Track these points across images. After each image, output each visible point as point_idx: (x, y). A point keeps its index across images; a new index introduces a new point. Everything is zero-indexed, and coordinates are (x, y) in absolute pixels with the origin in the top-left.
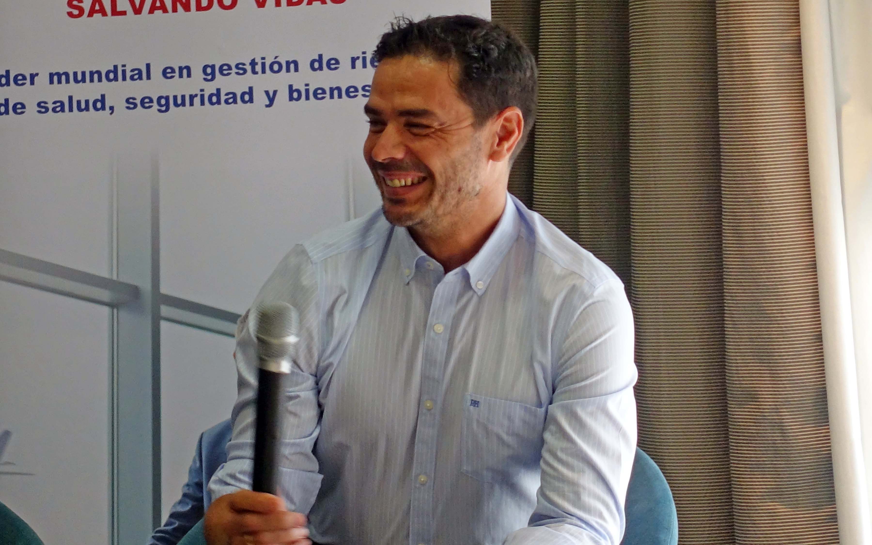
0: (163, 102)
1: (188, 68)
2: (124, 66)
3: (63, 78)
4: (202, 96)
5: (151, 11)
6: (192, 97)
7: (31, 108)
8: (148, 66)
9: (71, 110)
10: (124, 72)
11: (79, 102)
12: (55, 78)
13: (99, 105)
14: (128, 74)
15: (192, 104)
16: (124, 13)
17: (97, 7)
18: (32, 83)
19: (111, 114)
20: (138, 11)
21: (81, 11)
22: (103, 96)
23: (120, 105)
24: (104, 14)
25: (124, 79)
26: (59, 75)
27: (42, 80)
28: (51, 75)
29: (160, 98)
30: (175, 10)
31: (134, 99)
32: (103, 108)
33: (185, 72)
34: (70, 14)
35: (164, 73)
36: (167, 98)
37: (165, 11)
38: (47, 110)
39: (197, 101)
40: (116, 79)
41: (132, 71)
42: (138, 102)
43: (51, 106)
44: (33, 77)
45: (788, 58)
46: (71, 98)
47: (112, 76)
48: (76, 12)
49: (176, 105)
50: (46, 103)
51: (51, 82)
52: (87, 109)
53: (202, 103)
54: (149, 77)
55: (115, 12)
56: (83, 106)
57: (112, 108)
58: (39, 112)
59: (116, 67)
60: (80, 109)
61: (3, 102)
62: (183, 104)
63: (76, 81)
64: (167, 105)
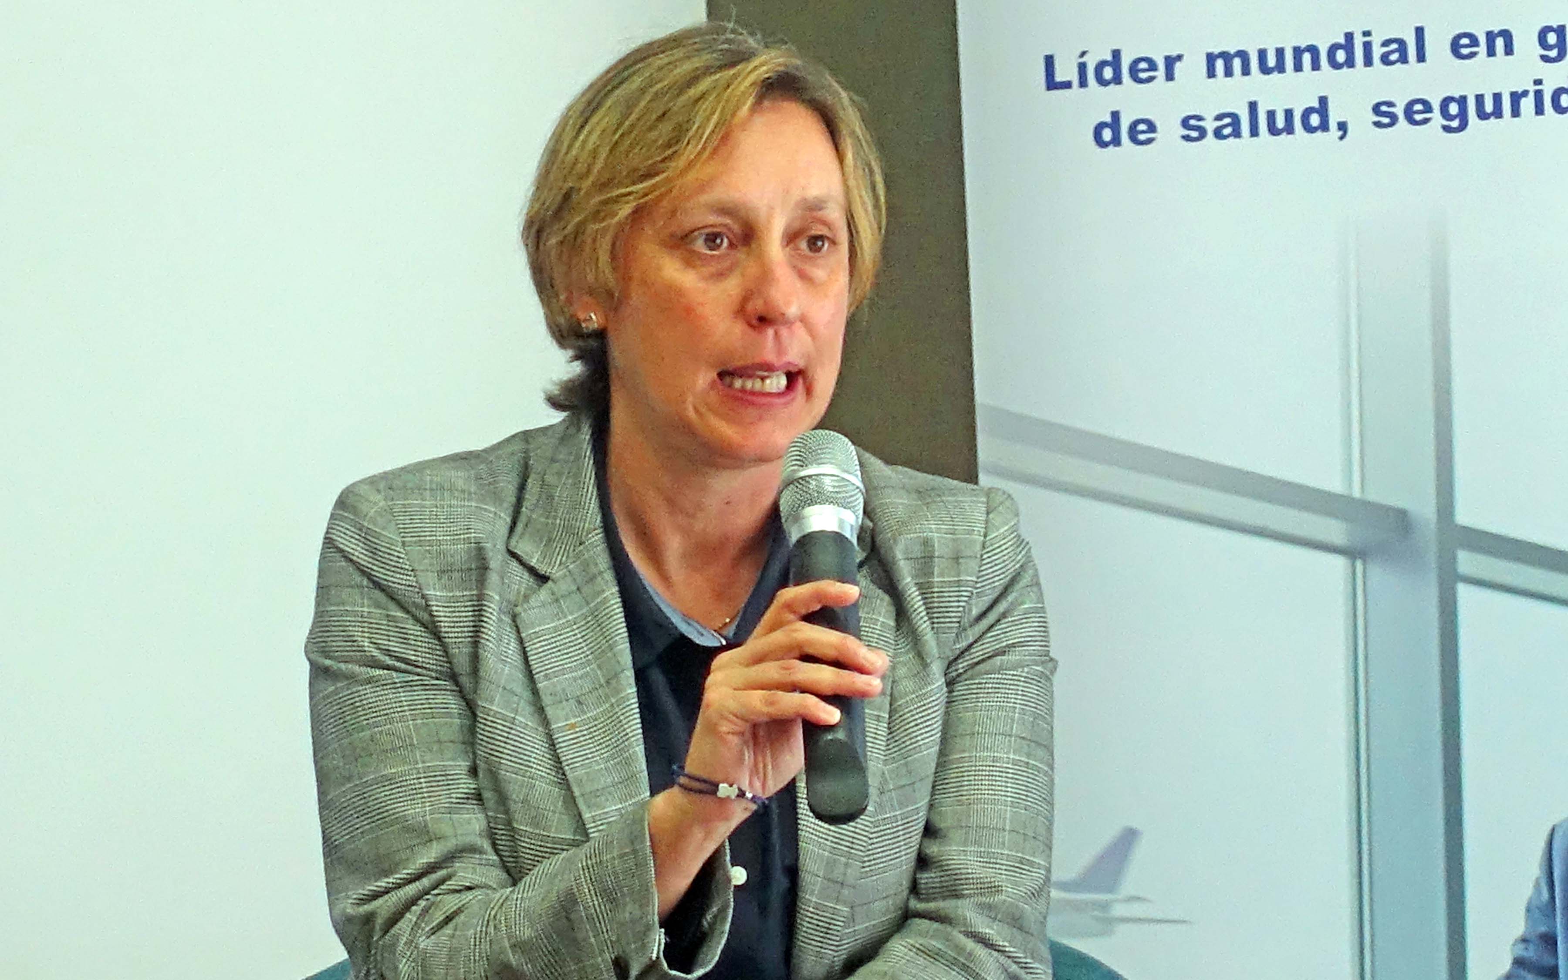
0: (1454, 109)
1: (1507, 35)
2: (1367, 34)
3: (1237, 63)
4: (1539, 95)
6: (1516, 98)
7: (1169, 131)
8: (1420, 32)
9: (1254, 132)
10: (1367, 46)
11: (1271, 115)
12: (1220, 64)
13: (1315, 120)
14: (1377, 51)
15: (1516, 113)
18: (1170, 77)
19: (1342, 138)
22: (1323, 101)
23: (1361, 120)
25: (1368, 62)
26: (1227, 57)
27: (1191, 68)
28: (1211, 59)
29: (1446, 103)
31: (1390, 104)
32: (1324, 126)
33: (1500, 42)
35: (1455, 46)
36: (1462, 101)
38: (1203, 133)
39: (1527, 104)
40: (1350, 62)
41: (1386, 43)
42: (1399, 111)
43: (1210, 125)
44: (1171, 62)
46: (1253, 107)
47: (1341, 56)
49: (1482, 115)
50: (1199, 118)
51: (1211, 73)
52: (1289, 129)
53: (1539, 110)
54: (1421, 57)
56: (1280, 123)
57: (1342, 127)
58: (1186, 138)
59: (1349, 37)
60: (1273, 130)
61: (1108, 119)
62: (1498, 113)
63: (1265, 70)
64: (1463, 115)
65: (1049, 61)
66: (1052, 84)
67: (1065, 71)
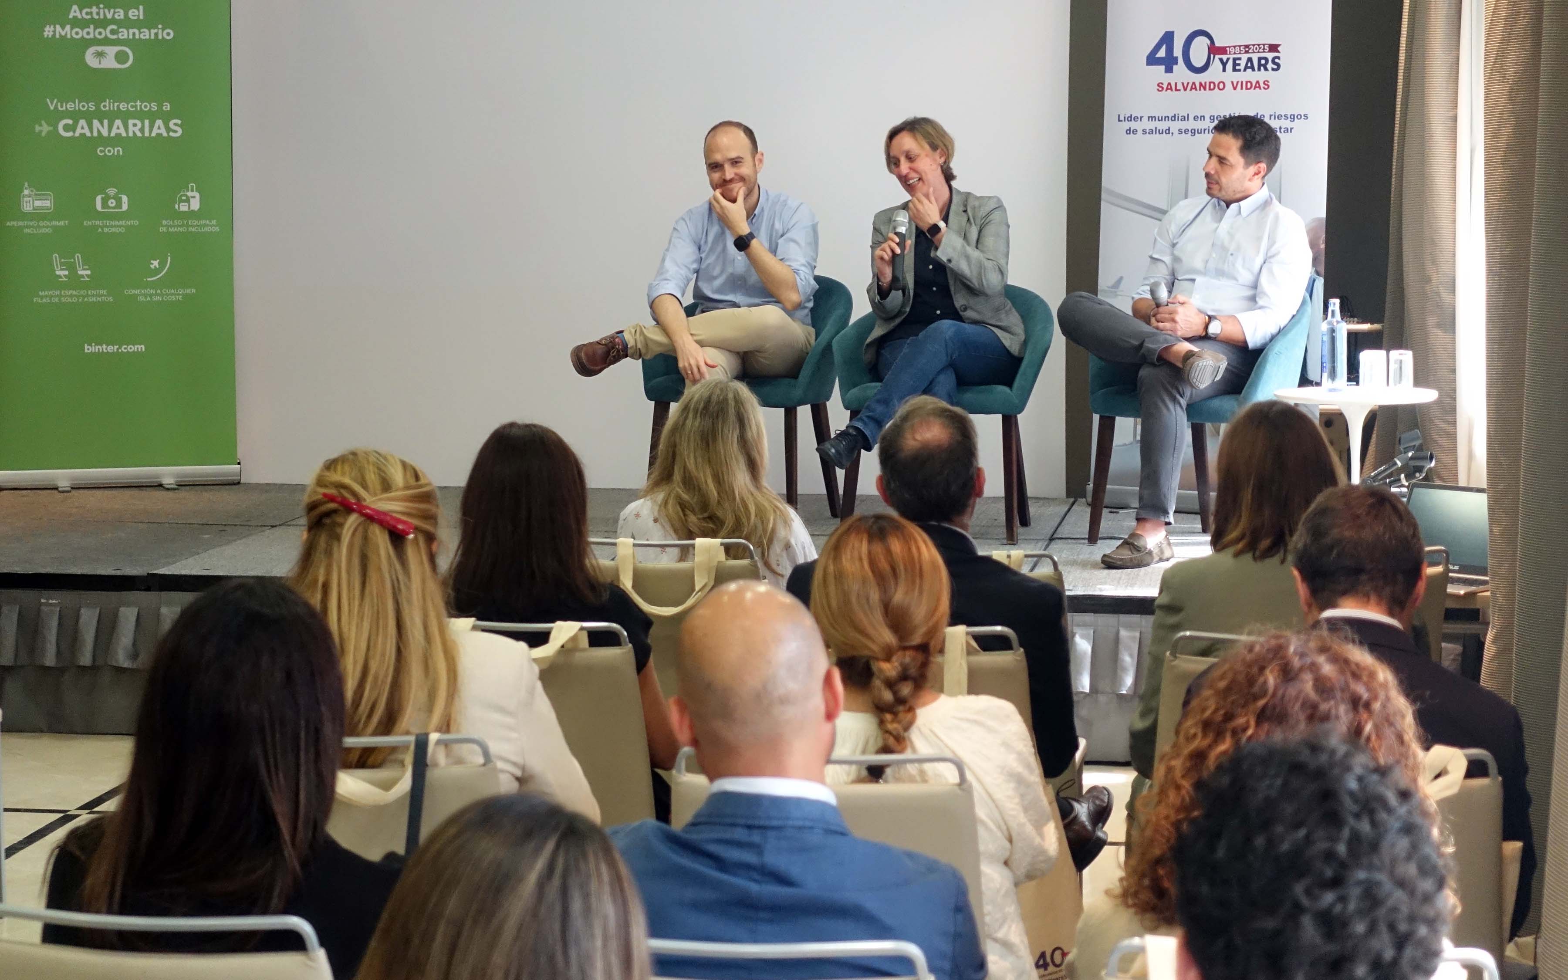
1: (1204, 117)
2: (1179, 114)
3: (1154, 119)
5: (1191, 90)
6: (1205, 130)
7: (1140, 132)
8: (1188, 114)
9: (1156, 133)
10: (1178, 117)
11: (1159, 130)
13: (1167, 132)
14: (1180, 118)
16: (1179, 90)
17: (1169, 87)
18: (1141, 120)
19: (1172, 136)
20: (1185, 89)
21: (1163, 88)
22: (1169, 128)
23: (1176, 132)
24: (1172, 90)
25: (1178, 120)
26: (1152, 117)
27: (1145, 119)
28: (1149, 117)
29: (1192, 130)
30: (1200, 90)
31: (1181, 129)
32: (1169, 133)
33: (1202, 118)
34: (1158, 90)
35: (1194, 118)
36: (1195, 130)
37: (1196, 90)
38: (1146, 133)
39: (1206, 131)
40: (1175, 120)
41: (1182, 117)
42: (1183, 131)
43: (1148, 131)
44: (1141, 117)
45: (1450, 123)
46: (1156, 128)
47: (1173, 118)
48: (1160, 89)
49: (1198, 133)
50: (1146, 130)
51: (1149, 120)
52: (1162, 133)
54: (1188, 120)
55: (1176, 90)
57: (1172, 133)
58: (1143, 134)
59: (1175, 115)
60: (1160, 133)
61: (1129, 129)
62: (1201, 133)
63: (1159, 120)
64: (1195, 133)
65: (1119, 116)
66: (1119, 121)
67: (1122, 118)
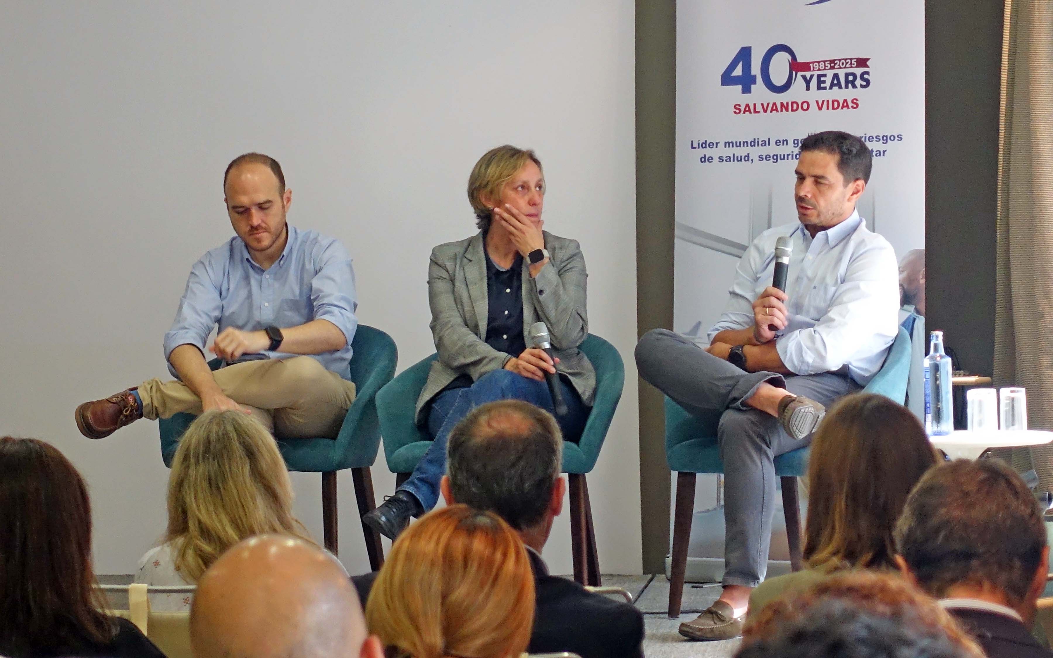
0: (775, 157)
1: (787, 141)
2: (758, 139)
3: (731, 144)
4: (793, 155)
5: (771, 112)
6: (788, 155)
7: (716, 160)
8: (769, 139)
9: (734, 161)
10: (758, 142)
11: (737, 157)
12: (727, 144)
13: (746, 158)
14: (760, 143)
15: (788, 159)
16: (759, 112)
17: (747, 109)
18: (717, 147)
19: (752, 163)
20: (765, 111)
21: (740, 110)
22: (748, 154)
23: (756, 159)
24: (750, 113)
25: (758, 145)
26: (729, 143)
27: (721, 145)
28: (726, 143)
29: (774, 156)
30: (782, 111)
31: (762, 156)
32: (748, 160)
33: (785, 142)
34: (735, 112)
35: (776, 143)
36: (777, 156)
37: (777, 111)
38: (723, 160)
39: (790, 157)
40: (754, 145)
41: (762, 141)
42: (764, 157)
43: (724, 159)
44: (717, 143)
46: (734, 155)
47: (753, 144)
48: (737, 111)
49: (781, 159)
50: (722, 157)
51: (725, 146)
52: (741, 160)
53: (792, 159)
54: (769, 145)
55: (755, 112)
56: (739, 159)
57: (752, 160)
58: (720, 161)
59: (755, 139)
60: (738, 160)
61: (703, 156)
62: (784, 159)
63: (737, 146)
64: (777, 159)
65: (692, 142)
66: (693, 148)
67: (695, 145)
